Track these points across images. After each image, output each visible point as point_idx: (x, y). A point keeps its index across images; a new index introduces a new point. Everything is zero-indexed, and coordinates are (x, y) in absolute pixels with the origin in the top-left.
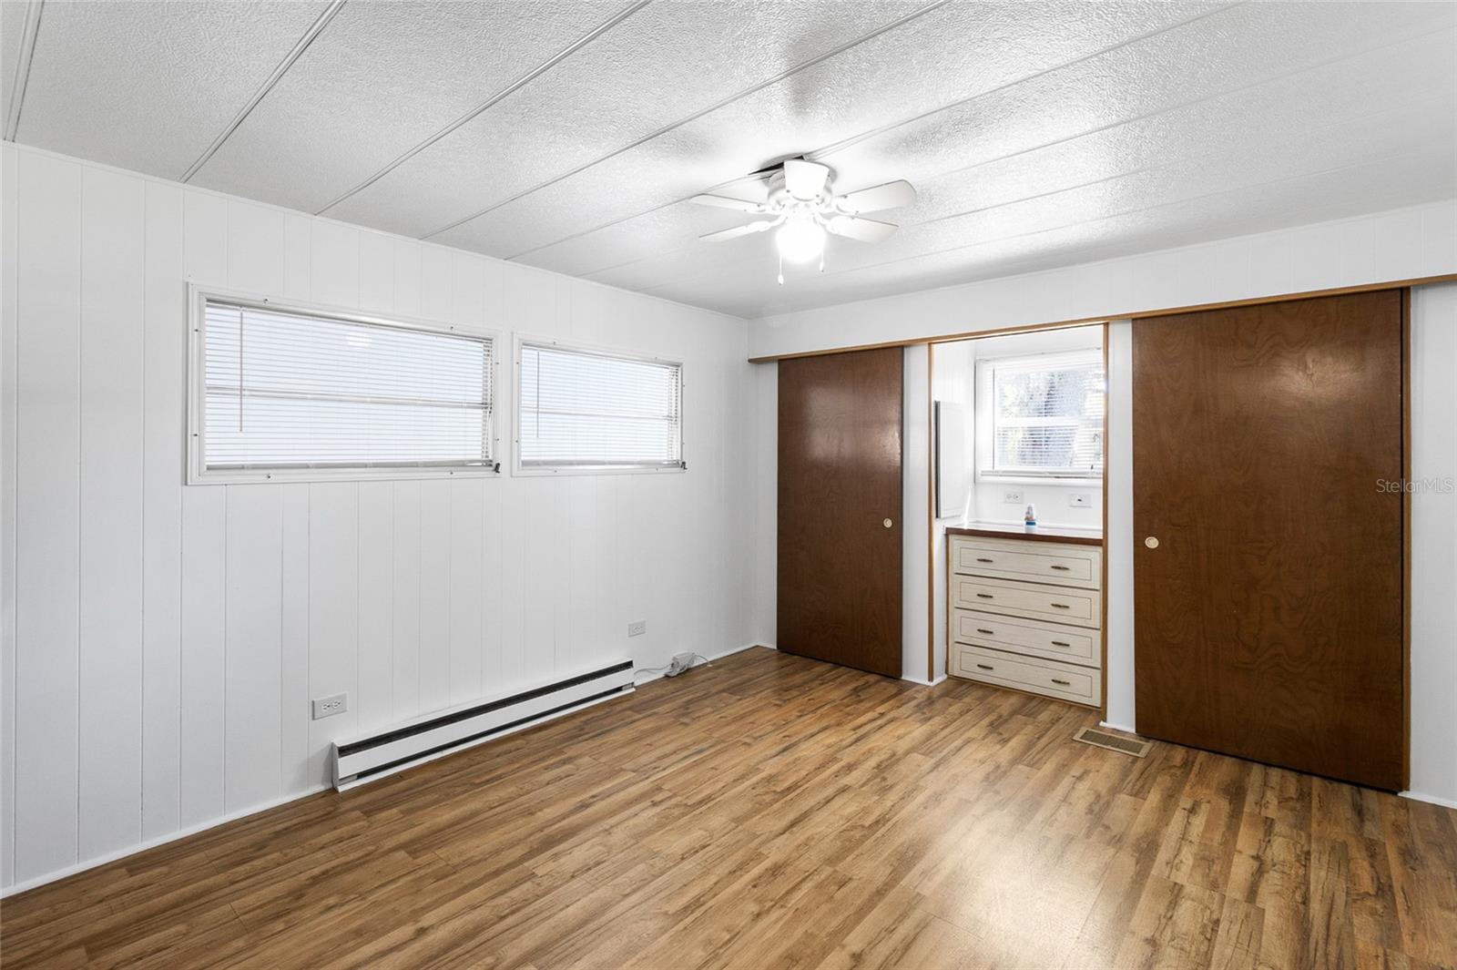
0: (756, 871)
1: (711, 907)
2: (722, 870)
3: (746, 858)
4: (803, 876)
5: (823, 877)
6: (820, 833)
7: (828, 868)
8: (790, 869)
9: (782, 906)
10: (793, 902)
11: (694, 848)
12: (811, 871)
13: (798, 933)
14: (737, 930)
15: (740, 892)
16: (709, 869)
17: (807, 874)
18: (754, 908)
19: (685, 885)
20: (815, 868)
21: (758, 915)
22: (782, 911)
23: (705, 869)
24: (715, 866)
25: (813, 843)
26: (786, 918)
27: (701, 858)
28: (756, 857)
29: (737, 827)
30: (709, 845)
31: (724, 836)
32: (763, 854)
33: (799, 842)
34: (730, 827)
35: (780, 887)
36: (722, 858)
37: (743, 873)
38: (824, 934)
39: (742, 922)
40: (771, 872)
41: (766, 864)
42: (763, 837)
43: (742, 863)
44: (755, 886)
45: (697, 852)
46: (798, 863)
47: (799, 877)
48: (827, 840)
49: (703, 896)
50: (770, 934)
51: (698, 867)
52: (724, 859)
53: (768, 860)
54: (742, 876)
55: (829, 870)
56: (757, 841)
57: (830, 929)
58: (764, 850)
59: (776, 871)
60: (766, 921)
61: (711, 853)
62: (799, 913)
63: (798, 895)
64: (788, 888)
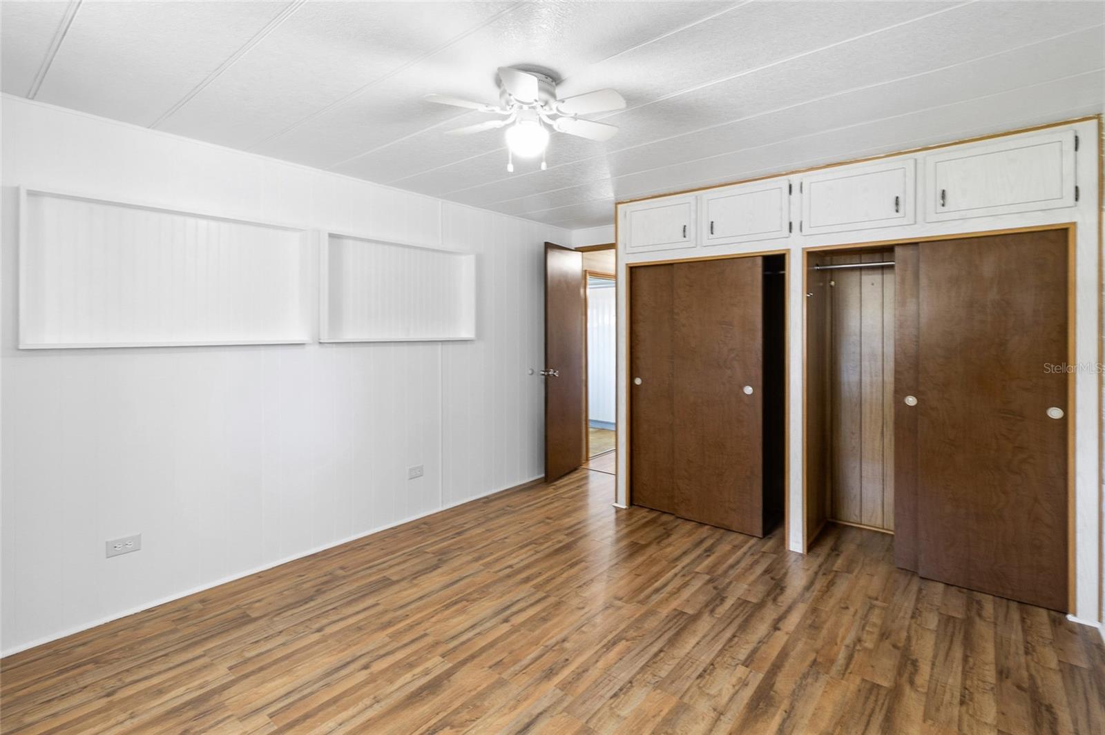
0: (566, 673)
1: (597, 644)
2: (594, 673)
3: (575, 685)
4: (527, 670)
5: (512, 669)
6: (502, 716)
7: (505, 678)
8: (537, 675)
9: (547, 646)
10: (539, 650)
11: (625, 694)
12: (521, 673)
13: (537, 632)
14: (578, 632)
15: (577, 656)
16: (605, 673)
17: (524, 671)
18: (567, 645)
19: (621, 659)
20: (516, 677)
21: (564, 641)
22: (548, 643)
23: (609, 672)
24: (601, 676)
25: (512, 703)
26: (545, 639)
27: (615, 684)
28: (565, 686)
29: (587, 722)
30: (611, 698)
31: (599, 710)
32: (560, 688)
33: (525, 704)
34: (594, 721)
35: (548, 659)
36: (596, 684)
37: (577, 670)
38: (522, 631)
39: (575, 637)
40: (554, 672)
41: (557, 679)
42: (560, 709)
43: (578, 679)
44: (567, 660)
45: (621, 690)
46: (530, 682)
47: (530, 669)
48: (496, 707)
49: (605, 652)
50: (556, 630)
51: (615, 675)
52: (594, 682)
53: (556, 683)
54: (577, 668)
55: (505, 676)
56: (565, 704)
57: (517, 634)
58: (559, 693)
59: (550, 673)
60: (559, 637)
61: (606, 689)
62: (536, 642)
63: (533, 655)
64: (541, 659)
